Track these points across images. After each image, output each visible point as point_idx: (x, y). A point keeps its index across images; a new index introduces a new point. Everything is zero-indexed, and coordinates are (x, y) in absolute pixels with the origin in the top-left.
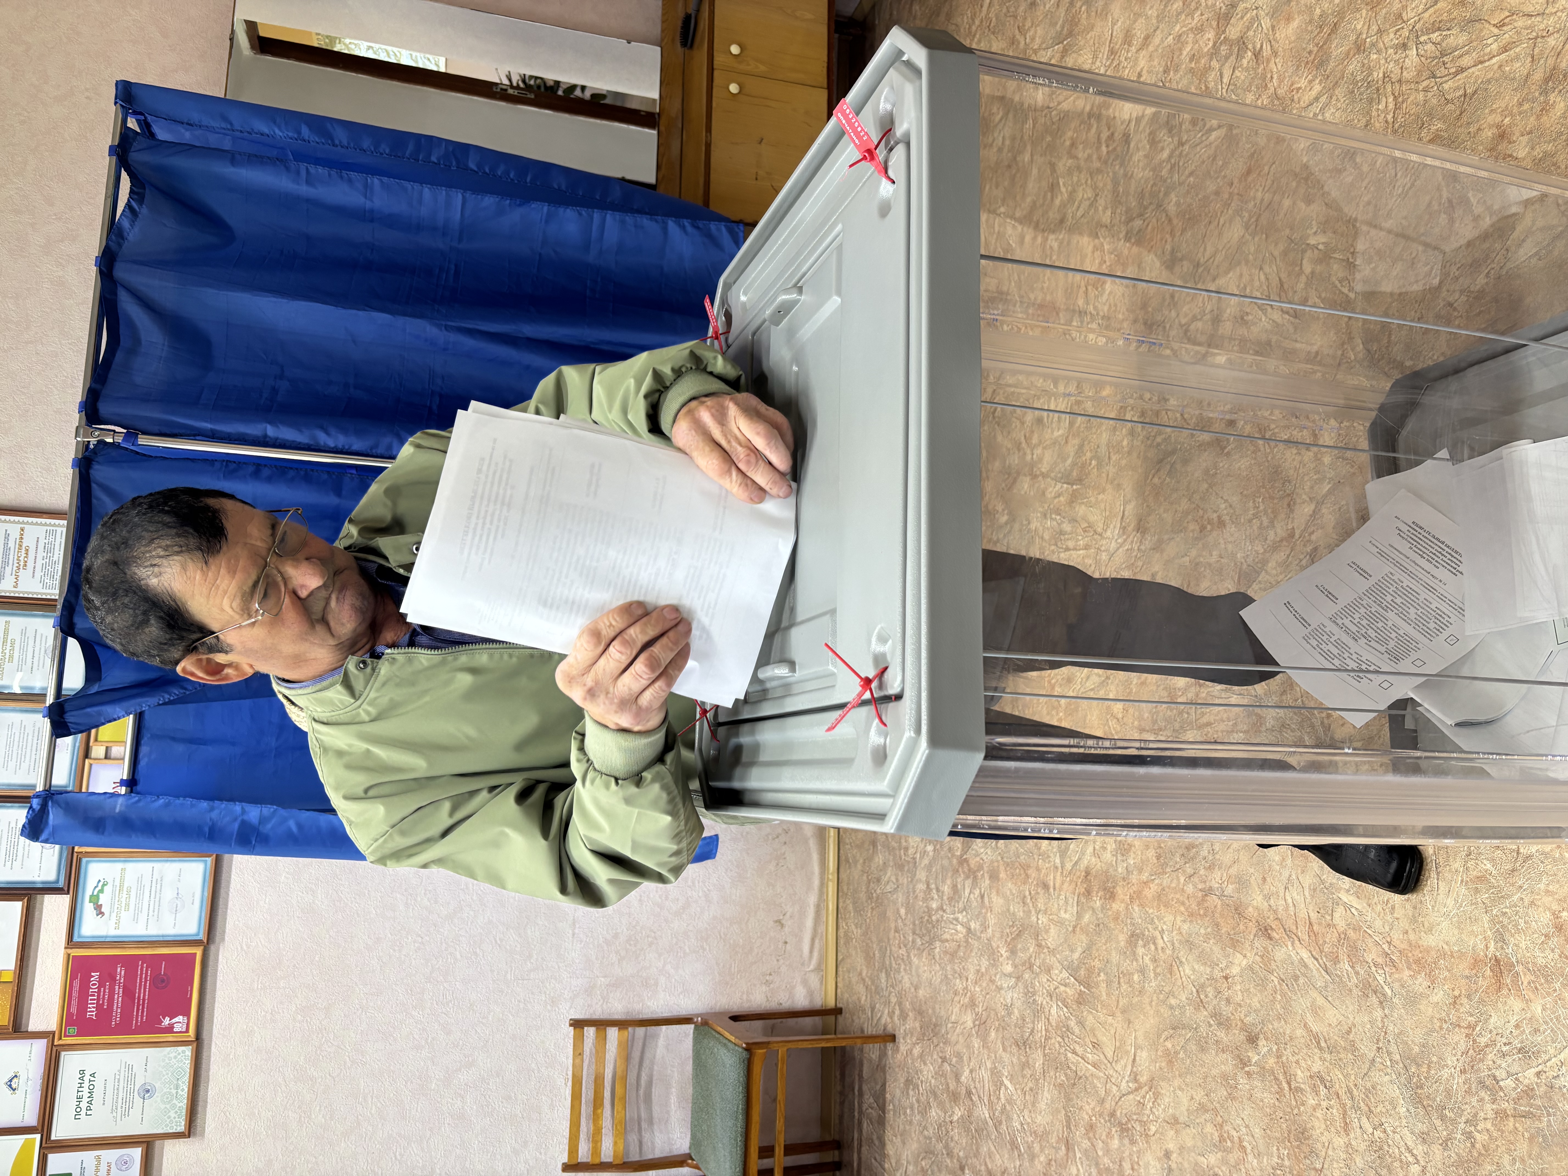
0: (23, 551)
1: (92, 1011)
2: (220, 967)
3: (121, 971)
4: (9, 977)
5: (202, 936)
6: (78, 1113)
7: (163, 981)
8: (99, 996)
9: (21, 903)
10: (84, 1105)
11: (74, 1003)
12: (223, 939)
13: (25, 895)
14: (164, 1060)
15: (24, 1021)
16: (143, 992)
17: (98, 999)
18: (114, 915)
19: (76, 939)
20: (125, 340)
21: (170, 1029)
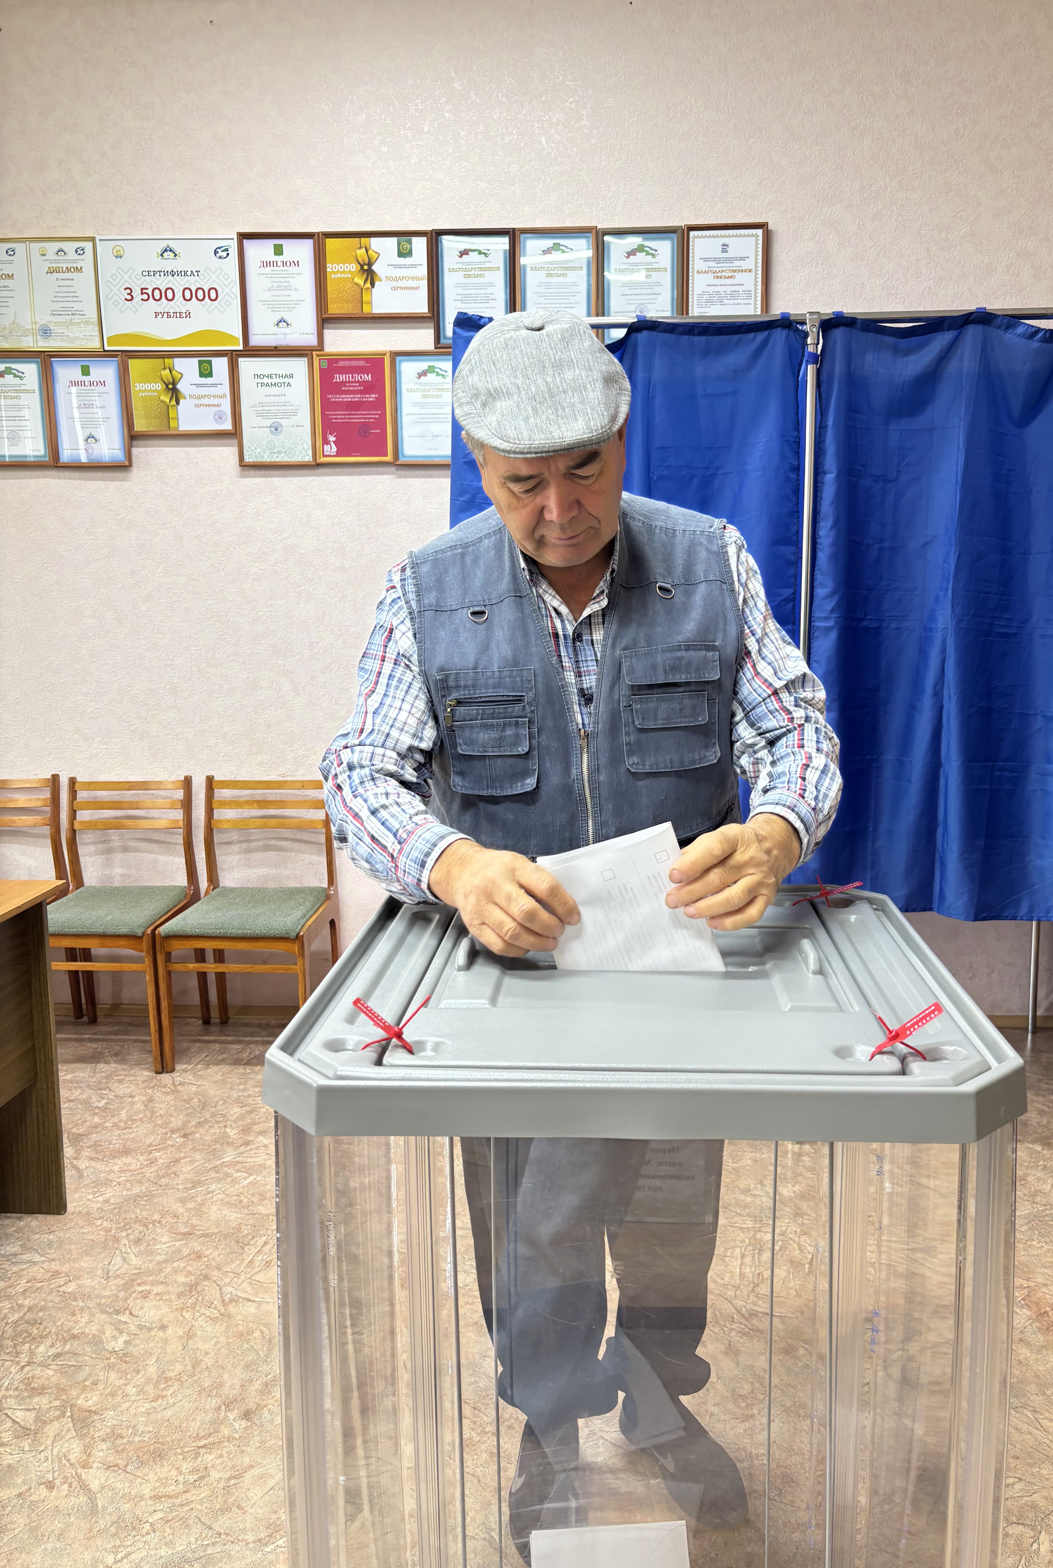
0: (730, 274)
1: (339, 378)
2: (377, 477)
3: (372, 397)
4: (366, 309)
5: (402, 460)
6: (259, 376)
7: (365, 432)
8: (352, 382)
9: (426, 311)
10: (266, 380)
11: (347, 363)
12: (400, 477)
14: (301, 439)
15: (331, 325)
16: (358, 417)
17: (349, 382)
18: (419, 387)
19: (398, 359)
20: (904, 343)
21: (326, 442)
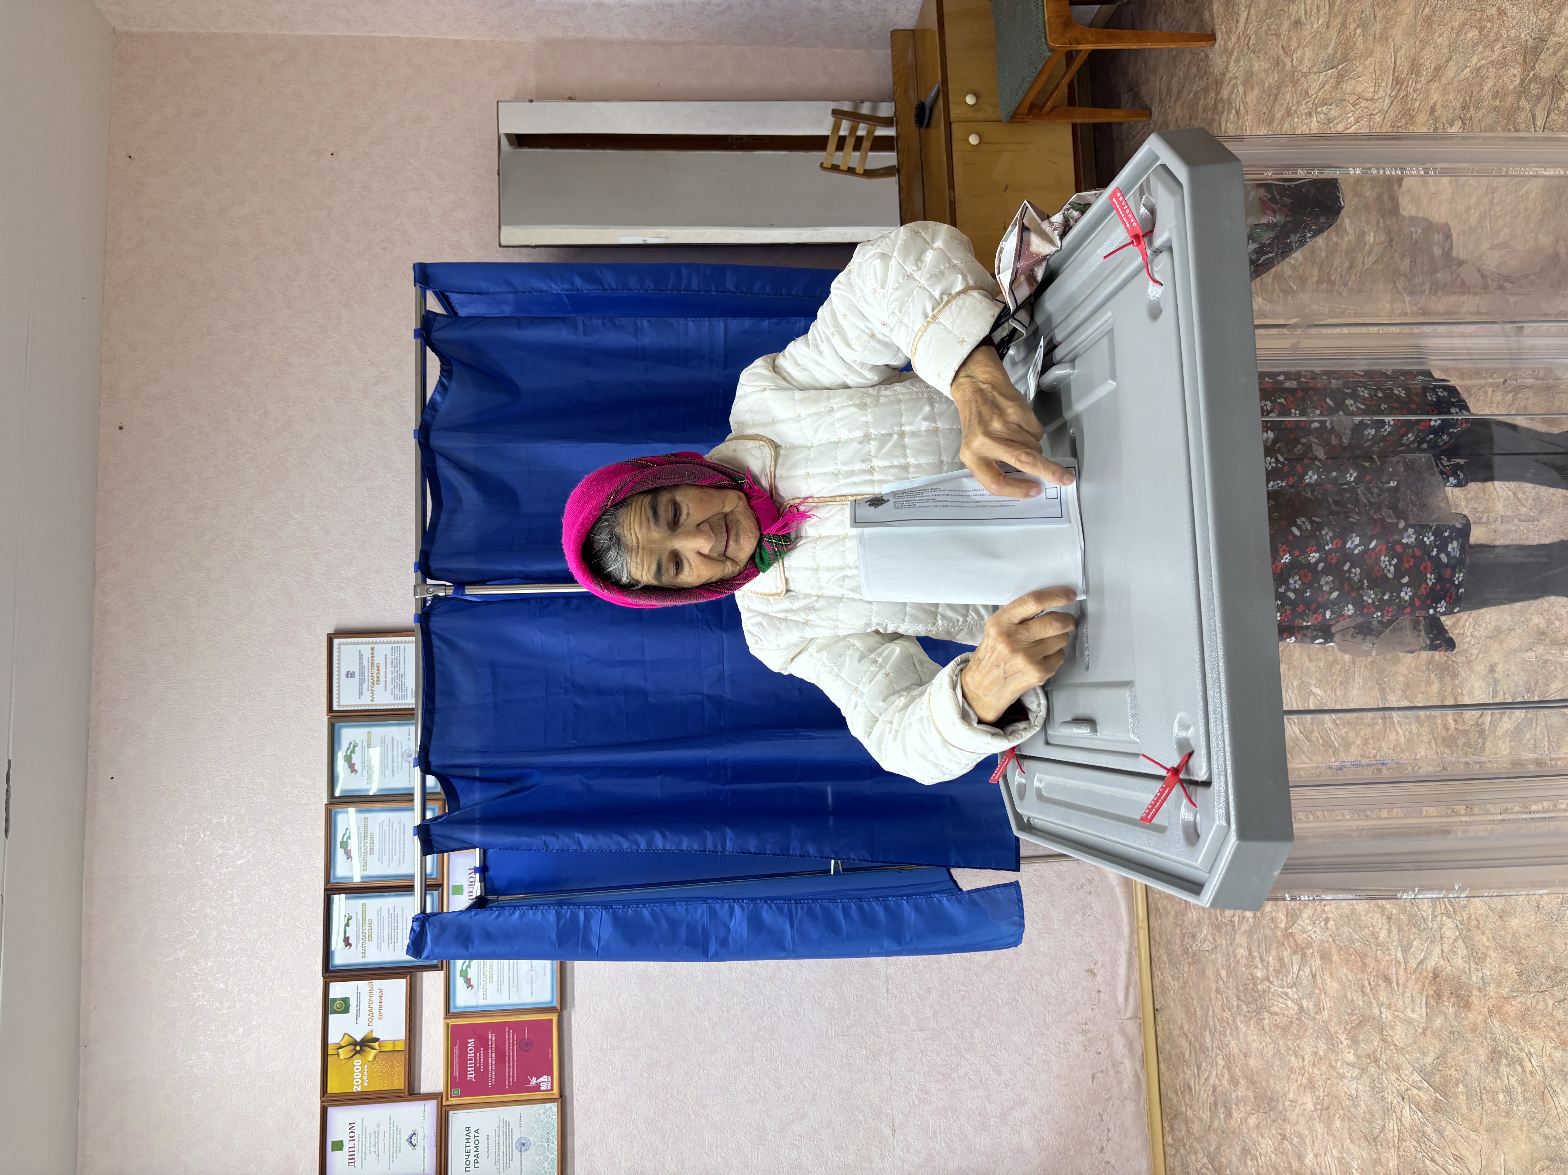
0: (375, 668)
1: (471, 1075)
2: (573, 1030)
3: (492, 1037)
4: (401, 1046)
5: (556, 1004)
6: (468, 1166)
7: (527, 1045)
8: (475, 1060)
9: (404, 981)
10: (472, 1158)
11: (456, 1066)
12: (573, 1005)
13: (407, 973)
14: (535, 1116)
15: (416, 1085)
16: (512, 1051)
17: (475, 1063)
18: (481, 987)
19: (452, 1010)
20: (447, 504)
21: (537, 1088)
